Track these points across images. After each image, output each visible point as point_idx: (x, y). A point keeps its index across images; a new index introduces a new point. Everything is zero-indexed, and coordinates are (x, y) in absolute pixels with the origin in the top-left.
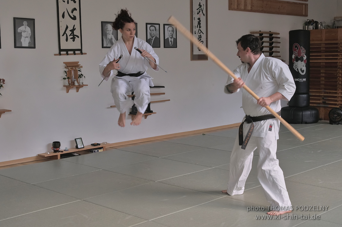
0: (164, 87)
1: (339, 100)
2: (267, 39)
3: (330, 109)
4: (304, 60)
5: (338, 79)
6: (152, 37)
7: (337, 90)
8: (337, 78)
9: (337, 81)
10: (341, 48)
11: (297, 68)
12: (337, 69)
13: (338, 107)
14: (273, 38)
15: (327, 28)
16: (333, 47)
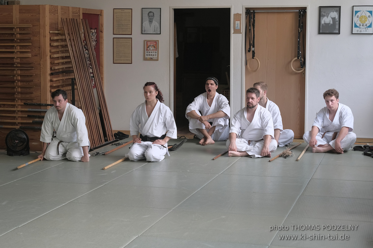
1: (19, 117)
3: (8, 132)
5: (15, 84)
7: (15, 101)
8: (13, 82)
9: (14, 88)
10: (18, 36)
12: (13, 68)
13: (17, 127)
16: (6, 34)
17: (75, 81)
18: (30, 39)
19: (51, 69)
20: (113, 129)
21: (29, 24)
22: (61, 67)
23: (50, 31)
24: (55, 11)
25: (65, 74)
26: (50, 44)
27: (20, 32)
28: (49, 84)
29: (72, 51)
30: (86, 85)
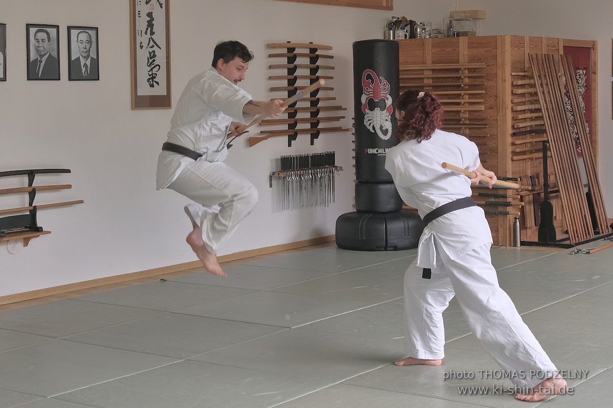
0: (69, 171)
2: (306, 61)
4: (387, 107)
6: (42, 56)
10: (467, 80)
11: (372, 125)
12: (459, 126)
14: (317, 57)
15: (436, 35)
16: (450, 78)
17: (548, 144)
18: (483, 85)
19: (513, 127)
20: (609, 217)
21: (482, 64)
22: (528, 124)
23: (512, 72)
24: (520, 43)
25: (534, 134)
26: (512, 91)
27: (470, 75)
28: (510, 149)
29: (544, 101)
30: (566, 150)
